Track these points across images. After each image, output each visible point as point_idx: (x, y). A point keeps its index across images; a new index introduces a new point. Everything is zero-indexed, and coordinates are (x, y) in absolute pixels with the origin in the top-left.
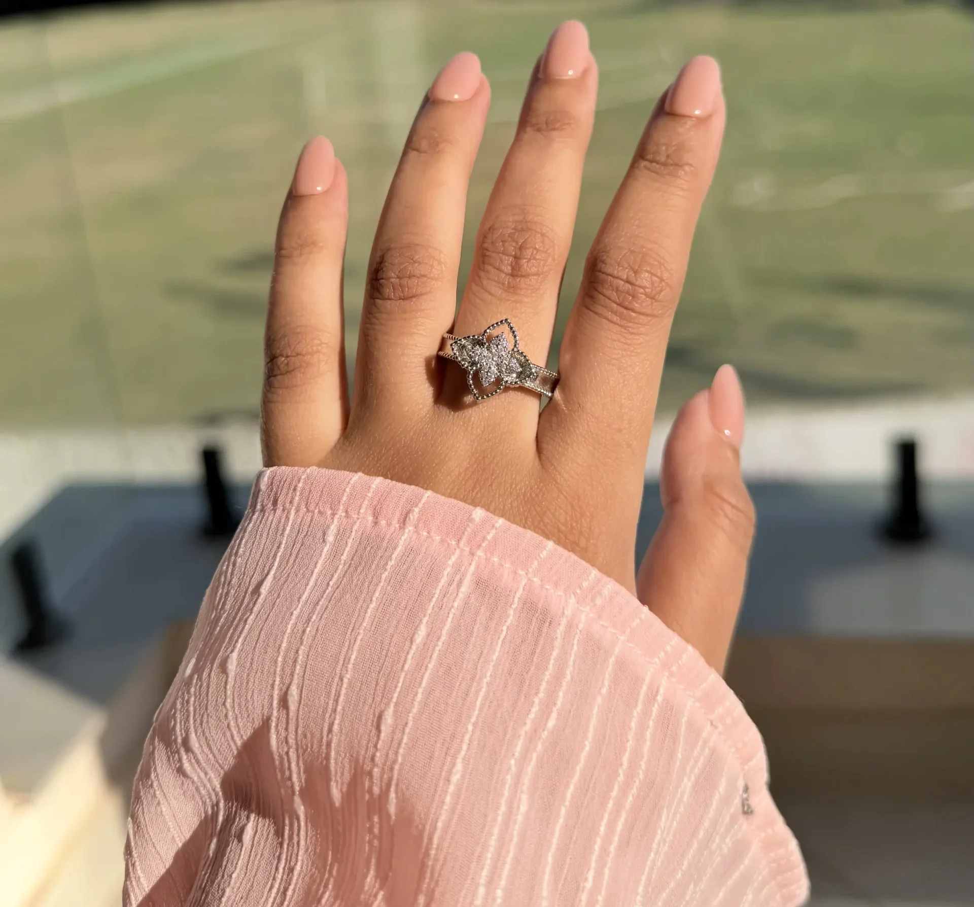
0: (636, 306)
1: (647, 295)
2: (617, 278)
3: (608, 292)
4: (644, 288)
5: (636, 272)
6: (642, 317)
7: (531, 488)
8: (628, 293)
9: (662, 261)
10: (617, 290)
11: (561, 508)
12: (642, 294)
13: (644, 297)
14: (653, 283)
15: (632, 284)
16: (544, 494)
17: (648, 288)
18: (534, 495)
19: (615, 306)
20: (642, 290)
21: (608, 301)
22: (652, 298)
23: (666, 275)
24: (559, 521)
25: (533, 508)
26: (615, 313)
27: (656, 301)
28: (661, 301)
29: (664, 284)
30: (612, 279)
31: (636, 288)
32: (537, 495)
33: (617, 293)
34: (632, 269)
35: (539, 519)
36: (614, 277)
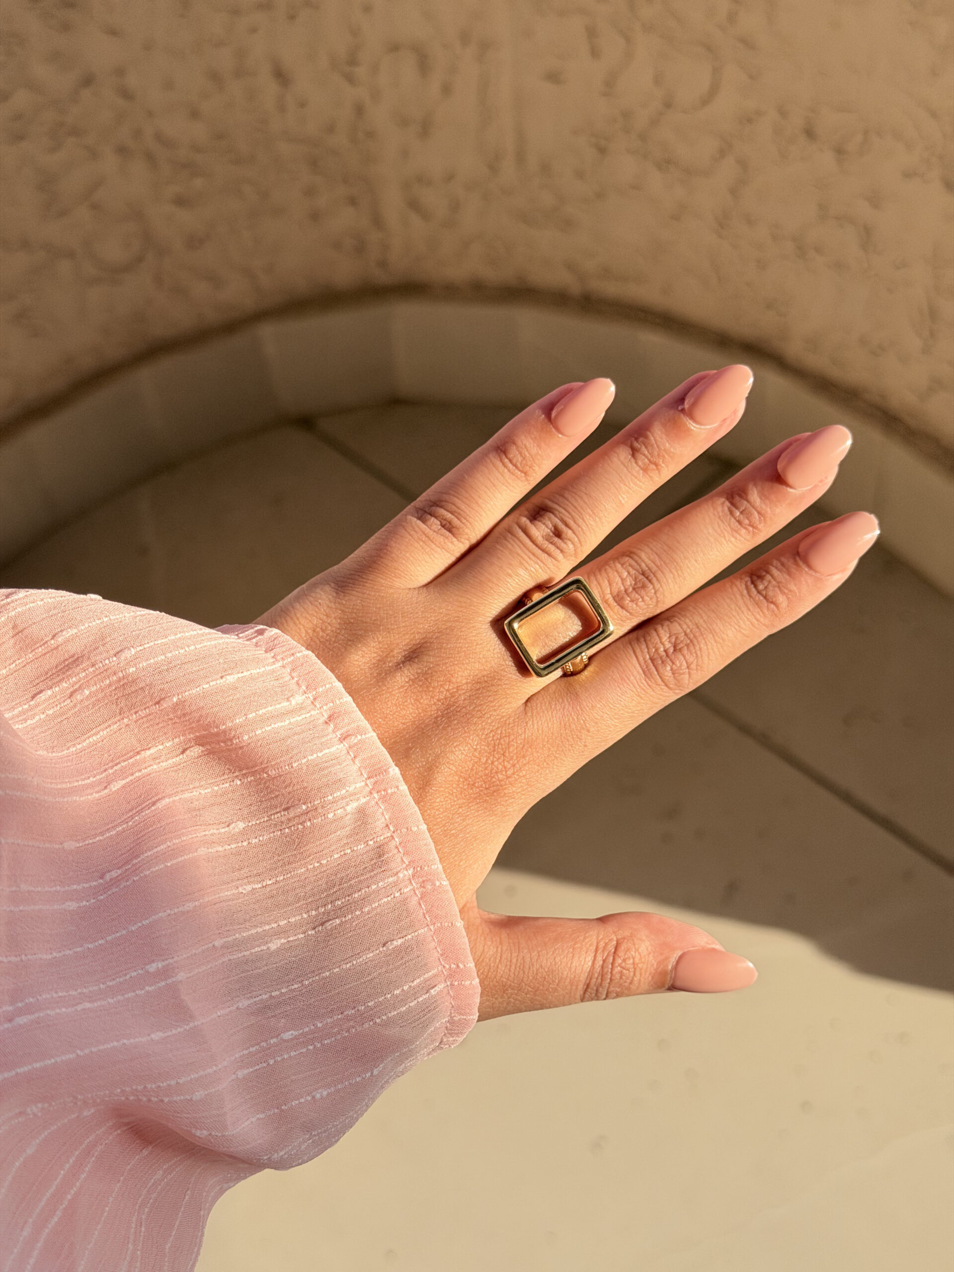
0: (661, 670)
1: (672, 669)
2: (663, 644)
3: (651, 646)
4: (673, 663)
5: (675, 650)
6: (658, 677)
7: (509, 718)
8: (661, 658)
9: (699, 655)
10: (657, 650)
11: (517, 743)
12: (669, 665)
13: (668, 668)
14: (681, 665)
15: (667, 656)
16: (514, 726)
17: (676, 665)
18: (508, 722)
19: (648, 657)
20: (671, 664)
21: (646, 650)
22: (673, 674)
23: (693, 666)
24: (509, 748)
25: (501, 729)
26: (645, 662)
27: (674, 677)
28: (677, 680)
29: (687, 670)
30: (659, 642)
31: (668, 659)
32: (509, 724)
33: (654, 652)
34: (675, 647)
35: (499, 737)
36: (661, 642)
